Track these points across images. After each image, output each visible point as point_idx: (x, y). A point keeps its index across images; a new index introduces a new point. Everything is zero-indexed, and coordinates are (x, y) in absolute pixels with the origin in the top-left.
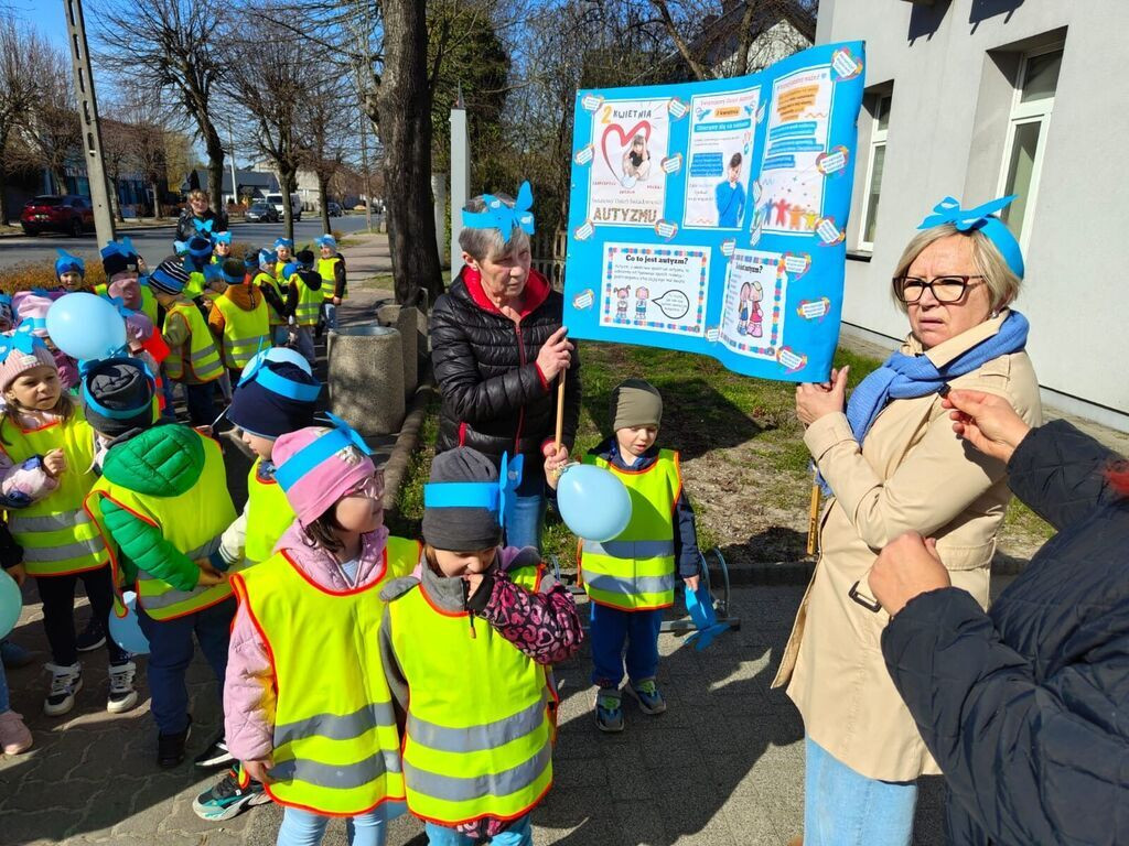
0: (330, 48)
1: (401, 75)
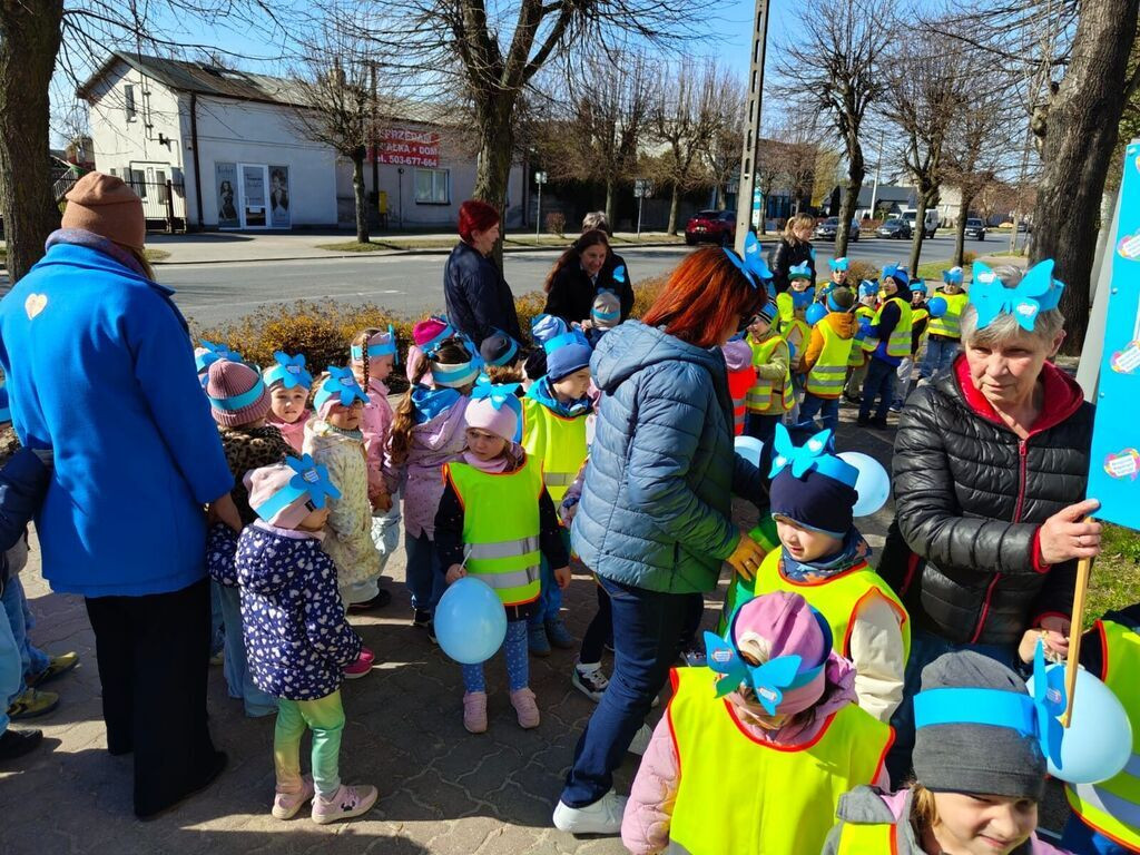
0: (1005, 56)
1: (1087, 81)
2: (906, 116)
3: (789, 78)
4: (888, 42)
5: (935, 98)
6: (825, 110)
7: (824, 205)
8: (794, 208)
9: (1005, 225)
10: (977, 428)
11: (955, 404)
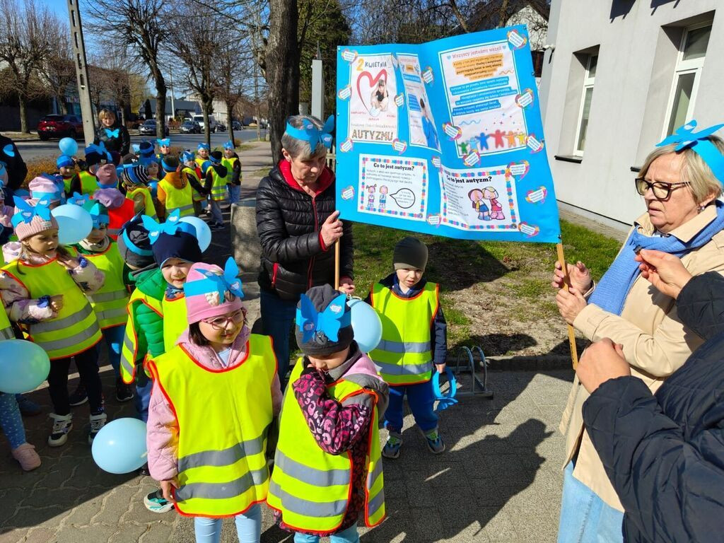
0: (235, 21)
1: (280, 39)
2: (183, 53)
3: (100, 20)
4: (163, 4)
5: (200, 44)
6: (130, 45)
7: (140, 113)
8: (120, 114)
9: (252, 125)
10: (293, 195)
11: (282, 184)
